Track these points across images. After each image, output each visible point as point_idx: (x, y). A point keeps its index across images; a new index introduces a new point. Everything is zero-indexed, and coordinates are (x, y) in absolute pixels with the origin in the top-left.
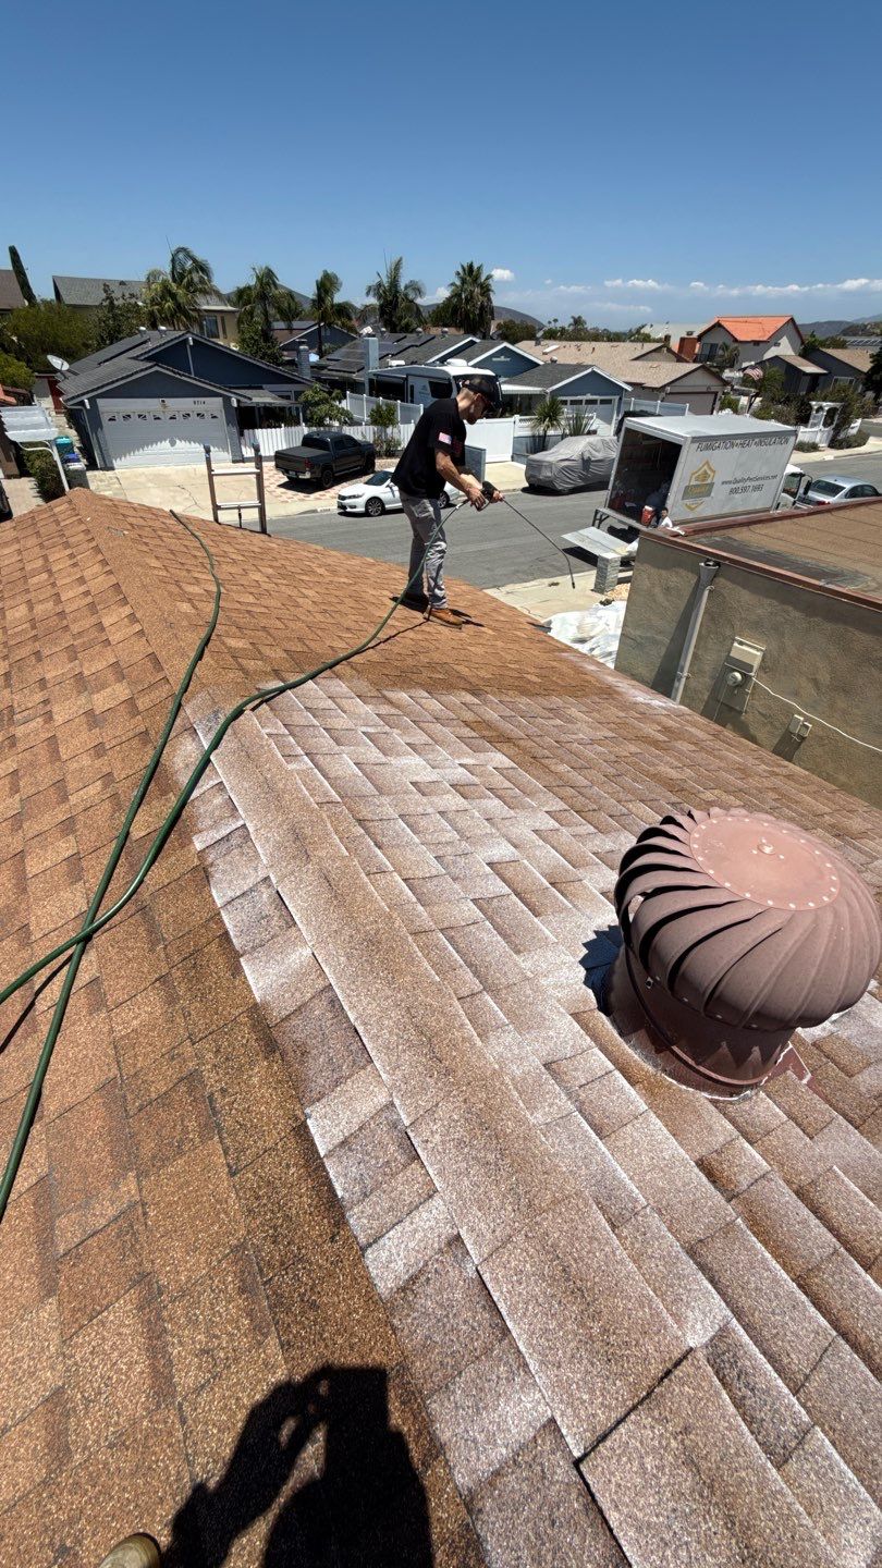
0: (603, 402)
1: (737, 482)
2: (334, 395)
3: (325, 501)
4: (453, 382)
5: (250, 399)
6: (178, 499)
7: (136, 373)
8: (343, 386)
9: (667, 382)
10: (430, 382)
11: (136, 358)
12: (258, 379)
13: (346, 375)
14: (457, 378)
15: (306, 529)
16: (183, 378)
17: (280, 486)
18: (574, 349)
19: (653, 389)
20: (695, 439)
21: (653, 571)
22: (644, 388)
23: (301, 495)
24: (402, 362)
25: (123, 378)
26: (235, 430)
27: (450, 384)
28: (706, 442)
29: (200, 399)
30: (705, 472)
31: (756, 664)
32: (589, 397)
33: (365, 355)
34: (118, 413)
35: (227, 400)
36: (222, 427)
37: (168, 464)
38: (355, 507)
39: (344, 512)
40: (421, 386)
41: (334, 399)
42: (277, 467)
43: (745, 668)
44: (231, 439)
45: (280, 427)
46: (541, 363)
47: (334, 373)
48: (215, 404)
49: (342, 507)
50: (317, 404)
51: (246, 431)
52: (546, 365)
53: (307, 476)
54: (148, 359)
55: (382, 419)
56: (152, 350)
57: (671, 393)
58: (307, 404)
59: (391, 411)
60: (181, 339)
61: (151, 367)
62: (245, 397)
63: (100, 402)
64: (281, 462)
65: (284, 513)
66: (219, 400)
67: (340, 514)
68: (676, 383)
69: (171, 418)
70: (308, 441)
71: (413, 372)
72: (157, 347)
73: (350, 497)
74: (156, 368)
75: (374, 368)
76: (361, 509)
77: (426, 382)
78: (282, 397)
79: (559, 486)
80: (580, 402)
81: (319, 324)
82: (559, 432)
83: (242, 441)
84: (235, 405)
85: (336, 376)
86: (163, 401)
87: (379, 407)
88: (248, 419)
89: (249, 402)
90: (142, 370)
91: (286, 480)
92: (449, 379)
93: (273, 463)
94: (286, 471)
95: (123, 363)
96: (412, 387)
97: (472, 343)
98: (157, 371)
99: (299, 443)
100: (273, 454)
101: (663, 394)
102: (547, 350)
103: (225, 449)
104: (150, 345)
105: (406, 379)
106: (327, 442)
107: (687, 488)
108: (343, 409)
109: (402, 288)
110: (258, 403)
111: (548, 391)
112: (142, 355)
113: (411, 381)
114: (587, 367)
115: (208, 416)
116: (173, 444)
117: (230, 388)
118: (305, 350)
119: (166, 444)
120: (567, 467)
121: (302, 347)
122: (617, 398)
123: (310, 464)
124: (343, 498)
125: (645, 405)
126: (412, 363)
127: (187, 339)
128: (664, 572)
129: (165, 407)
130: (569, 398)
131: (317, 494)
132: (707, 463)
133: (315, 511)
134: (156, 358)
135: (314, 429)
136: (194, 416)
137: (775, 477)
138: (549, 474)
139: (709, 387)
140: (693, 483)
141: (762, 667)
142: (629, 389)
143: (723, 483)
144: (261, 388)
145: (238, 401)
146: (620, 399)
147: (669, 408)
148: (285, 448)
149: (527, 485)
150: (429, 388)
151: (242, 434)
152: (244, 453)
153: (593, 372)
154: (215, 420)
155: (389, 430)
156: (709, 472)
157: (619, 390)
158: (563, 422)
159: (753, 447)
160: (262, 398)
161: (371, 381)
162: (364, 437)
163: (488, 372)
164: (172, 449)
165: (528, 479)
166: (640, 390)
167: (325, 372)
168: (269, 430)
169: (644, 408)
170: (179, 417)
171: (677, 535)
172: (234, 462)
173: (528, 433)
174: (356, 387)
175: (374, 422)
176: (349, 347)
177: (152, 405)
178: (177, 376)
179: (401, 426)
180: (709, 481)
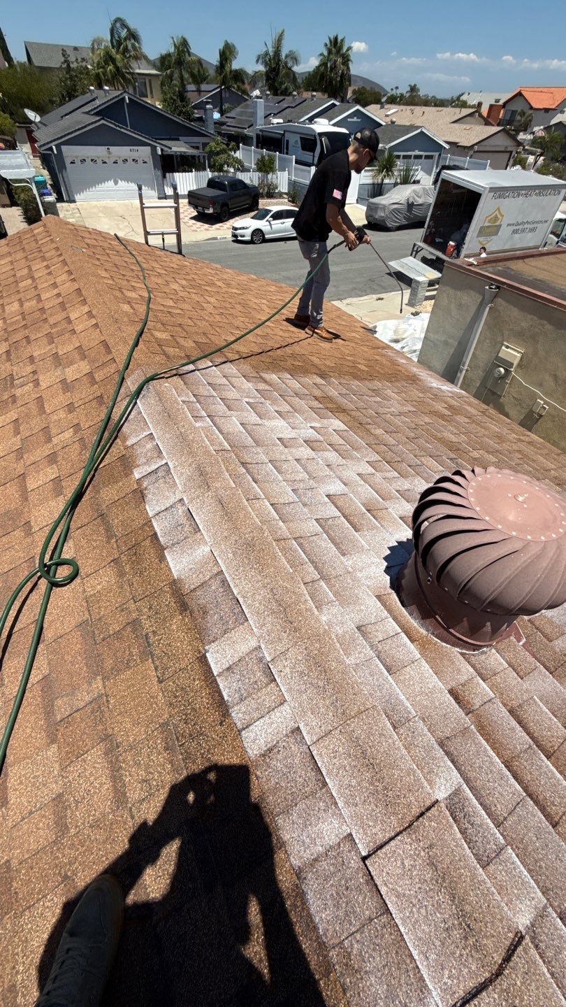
0: (427, 157)
1: (518, 224)
2: (230, 147)
3: (222, 231)
4: (318, 138)
5: (171, 148)
6: (121, 226)
7: (89, 125)
8: (237, 139)
9: (475, 142)
10: (301, 138)
11: (87, 113)
12: (176, 132)
13: (240, 130)
14: (321, 134)
15: (208, 252)
16: (122, 130)
17: (192, 218)
18: (409, 112)
19: (465, 147)
20: (492, 190)
21: (452, 292)
22: (458, 146)
23: (207, 226)
24: (281, 121)
25: (79, 129)
26: (159, 173)
27: (315, 140)
28: (500, 192)
29: (136, 148)
30: (496, 217)
31: (516, 363)
32: (417, 153)
33: (254, 114)
34: (77, 157)
35: (154, 149)
36: (151, 171)
37: (112, 198)
38: (243, 236)
39: (236, 239)
40: (294, 140)
41: (231, 150)
42: (190, 203)
43: (507, 365)
44: (157, 180)
45: (192, 171)
46: (384, 124)
47: (231, 128)
48: (145, 152)
49: (235, 236)
50: (218, 154)
51: (167, 175)
52: (387, 125)
53: (211, 211)
54: (97, 114)
55: (265, 167)
56: (100, 106)
57: (477, 152)
58: (212, 154)
59: (272, 161)
60: (120, 97)
61: (99, 120)
62: (166, 146)
63: (64, 148)
64: (192, 200)
65: (194, 240)
66: (149, 148)
67: (233, 241)
68: (482, 143)
69: (114, 163)
70: (212, 184)
71: (288, 129)
72: (103, 104)
73: (240, 229)
74: (102, 122)
75: (260, 125)
76: (248, 238)
77: (298, 138)
78: (193, 147)
79: (390, 224)
80: (409, 157)
81: (220, 87)
82: (393, 181)
83: (165, 182)
84: (160, 153)
85: (233, 131)
86: (108, 149)
87: (263, 157)
88: (169, 164)
89: (169, 150)
90: (92, 123)
91: (196, 213)
92: (315, 136)
93: (187, 200)
94: (196, 207)
95: (78, 117)
96: (288, 141)
97: (333, 105)
98: (103, 124)
99: (205, 185)
100: (186, 193)
101: (471, 152)
102: (389, 113)
103: (153, 188)
104: (98, 102)
105: (283, 135)
106: (225, 185)
107: (481, 228)
108: (237, 158)
109: (284, 57)
110: (176, 152)
111: (387, 147)
112: (92, 110)
113: (287, 136)
114: (418, 128)
115: (140, 161)
116: (116, 183)
117: (156, 139)
118: (210, 109)
119: (111, 183)
120: (395, 209)
121: (208, 106)
122: (437, 154)
123: (213, 201)
124: (235, 229)
125: (458, 160)
126: (289, 121)
127: (124, 98)
128: (459, 293)
129: (110, 153)
130: (402, 154)
131: (218, 226)
132: (498, 209)
133: (216, 239)
134: (102, 113)
135: (216, 174)
136: (130, 161)
137: (546, 221)
138: (383, 215)
139: (506, 147)
140: (487, 224)
141: (519, 365)
142: (447, 146)
143: (508, 225)
144: (178, 140)
145: (162, 150)
146: (440, 155)
147: (475, 163)
148: (195, 188)
149: (366, 223)
150: (299, 143)
151: (164, 177)
152: (166, 192)
153: (422, 132)
154: (145, 164)
155: (270, 176)
156: (499, 216)
157: (439, 147)
158: (396, 173)
159: (534, 197)
160: (179, 147)
161: (258, 136)
162: (252, 181)
163: (344, 130)
164: (115, 188)
165: (367, 218)
166: (455, 148)
167: (224, 127)
168: (184, 174)
169: (457, 164)
170: (120, 162)
171: (471, 265)
172: (159, 198)
173: (370, 181)
174: (246, 140)
175: (259, 169)
176: (242, 107)
177: (99, 151)
178: (118, 128)
179: (279, 173)
180: (497, 224)
